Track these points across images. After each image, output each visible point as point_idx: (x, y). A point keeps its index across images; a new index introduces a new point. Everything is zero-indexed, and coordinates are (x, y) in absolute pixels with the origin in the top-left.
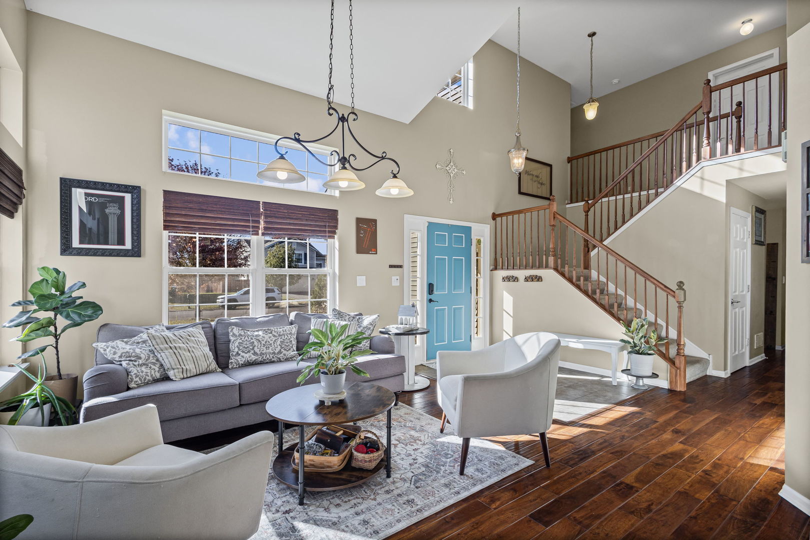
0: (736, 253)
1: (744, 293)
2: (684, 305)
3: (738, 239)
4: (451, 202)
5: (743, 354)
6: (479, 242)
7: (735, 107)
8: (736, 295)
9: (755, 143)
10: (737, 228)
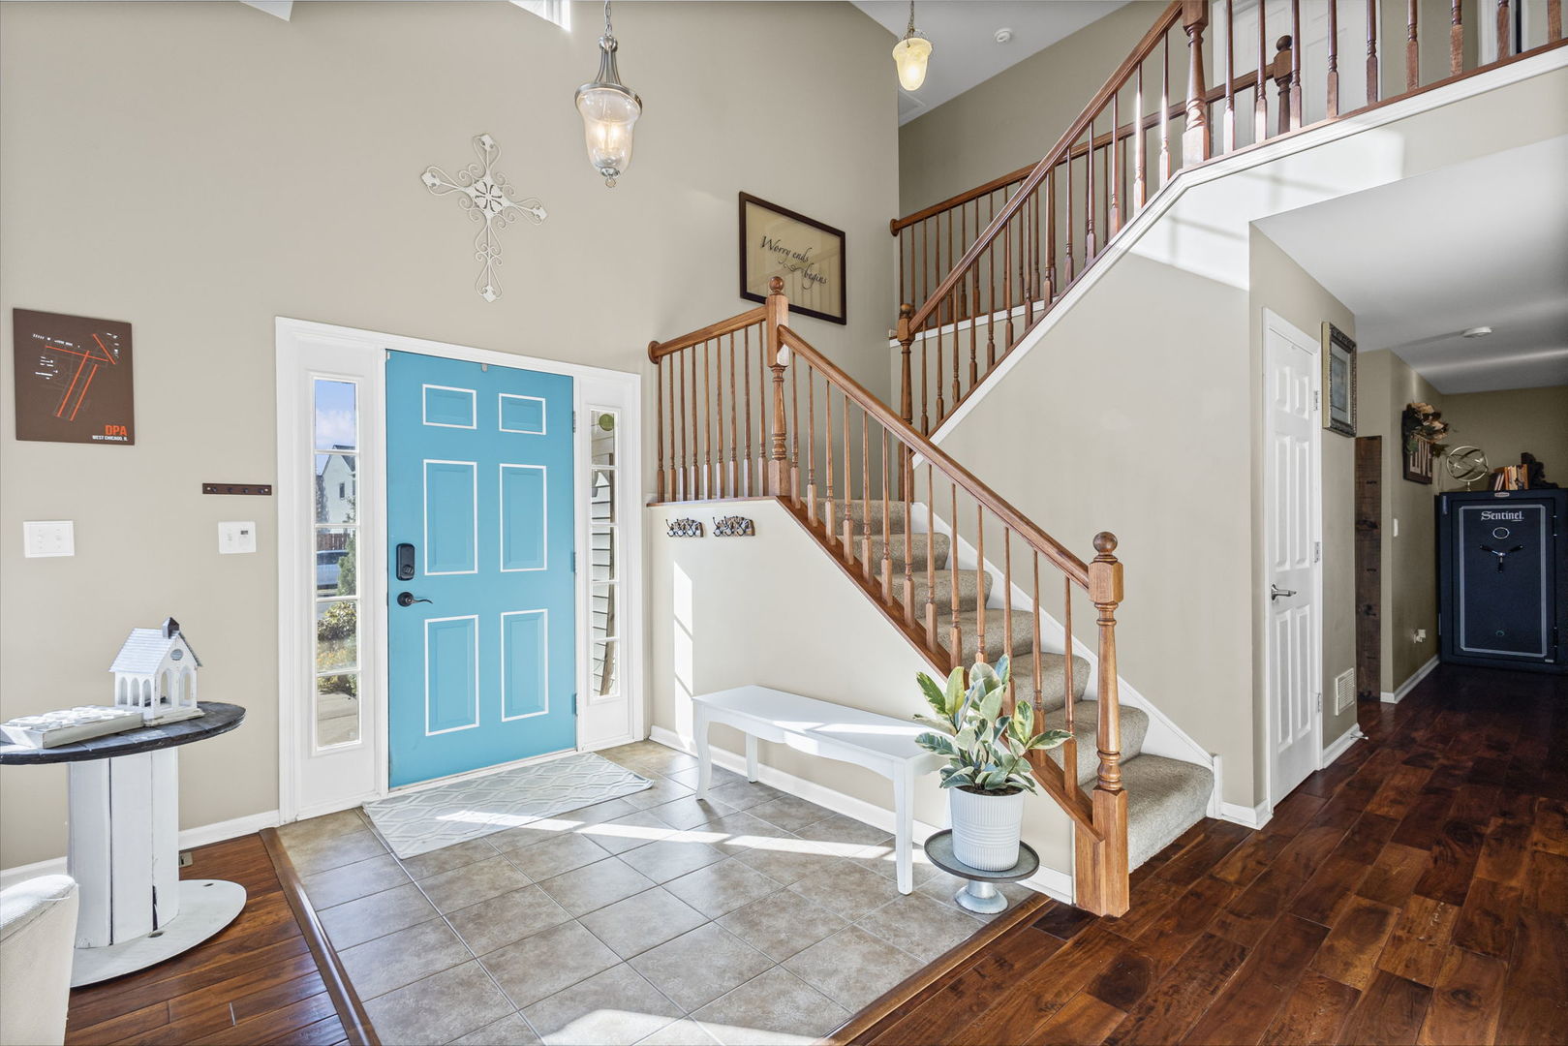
0: (1283, 447)
1: (1307, 564)
2: (1116, 615)
3: (1287, 409)
4: (490, 297)
5: (1307, 739)
6: (607, 422)
7: (1272, 53)
8: (1287, 572)
9: (1329, 102)
10: (1283, 376)
